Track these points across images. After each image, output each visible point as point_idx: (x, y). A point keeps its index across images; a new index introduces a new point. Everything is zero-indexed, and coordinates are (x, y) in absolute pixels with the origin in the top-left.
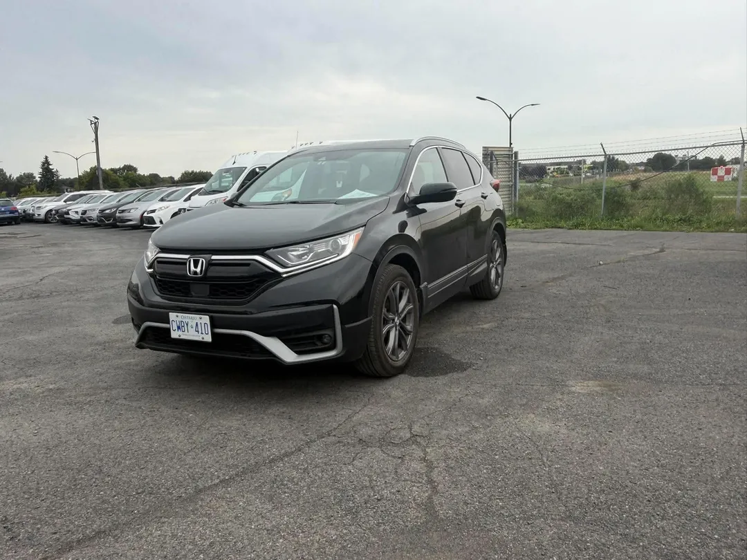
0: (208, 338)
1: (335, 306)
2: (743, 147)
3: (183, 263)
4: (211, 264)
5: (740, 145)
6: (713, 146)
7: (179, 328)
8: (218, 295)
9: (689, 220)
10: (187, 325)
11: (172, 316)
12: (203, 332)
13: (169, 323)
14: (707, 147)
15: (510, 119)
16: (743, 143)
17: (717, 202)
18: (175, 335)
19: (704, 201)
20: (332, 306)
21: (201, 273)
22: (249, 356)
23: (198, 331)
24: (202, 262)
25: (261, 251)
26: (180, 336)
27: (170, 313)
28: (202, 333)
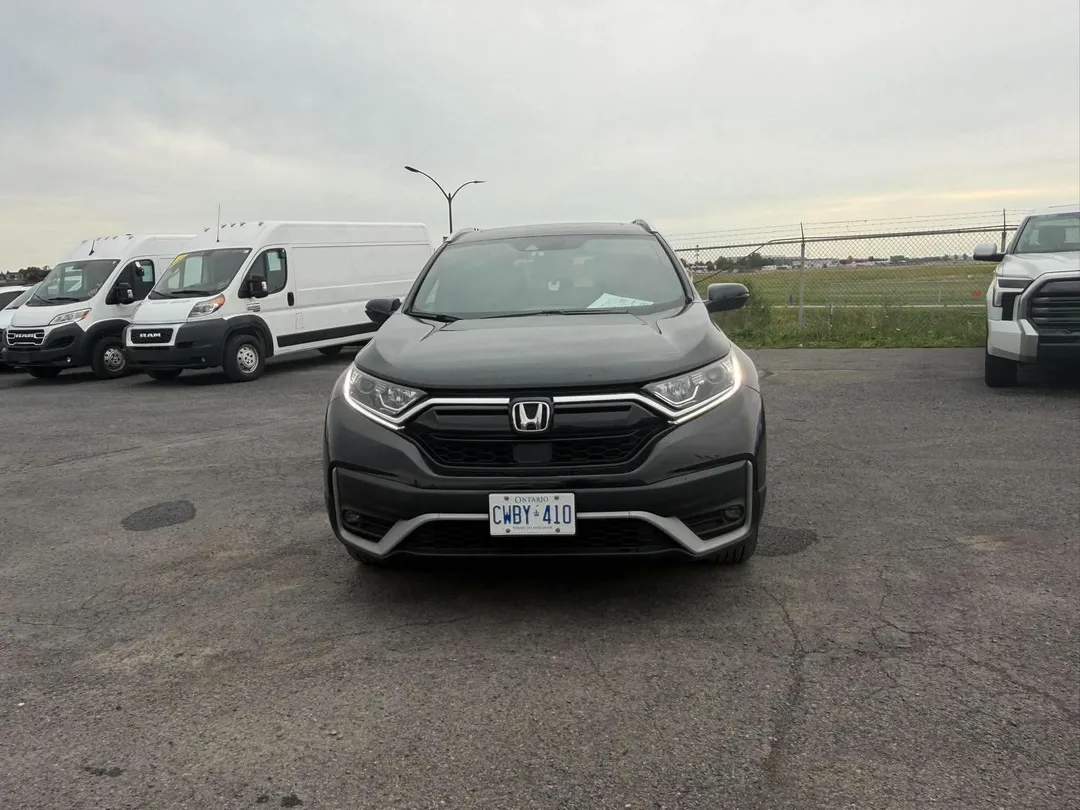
0: (570, 529)
1: (750, 463)
2: (803, 246)
3: (504, 411)
4: (559, 410)
5: (800, 244)
6: (770, 243)
7: (507, 518)
8: (569, 459)
9: (750, 335)
10: (527, 512)
11: (495, 499)
12: (561, 519)
13: (487, 512)
14: (763, 245)
15: (450, 199)
16: (803, 242)
17: (778, 312)
18: (496, 530)
19: (763, 311)
20: (747, 463)
21: (543, 426)
22: (637, 551)
23: (549, 520)
24: (544, 408)
25: (637, 386)
26: (508, 531)
27: (491, 496)
28: (557, 522)
